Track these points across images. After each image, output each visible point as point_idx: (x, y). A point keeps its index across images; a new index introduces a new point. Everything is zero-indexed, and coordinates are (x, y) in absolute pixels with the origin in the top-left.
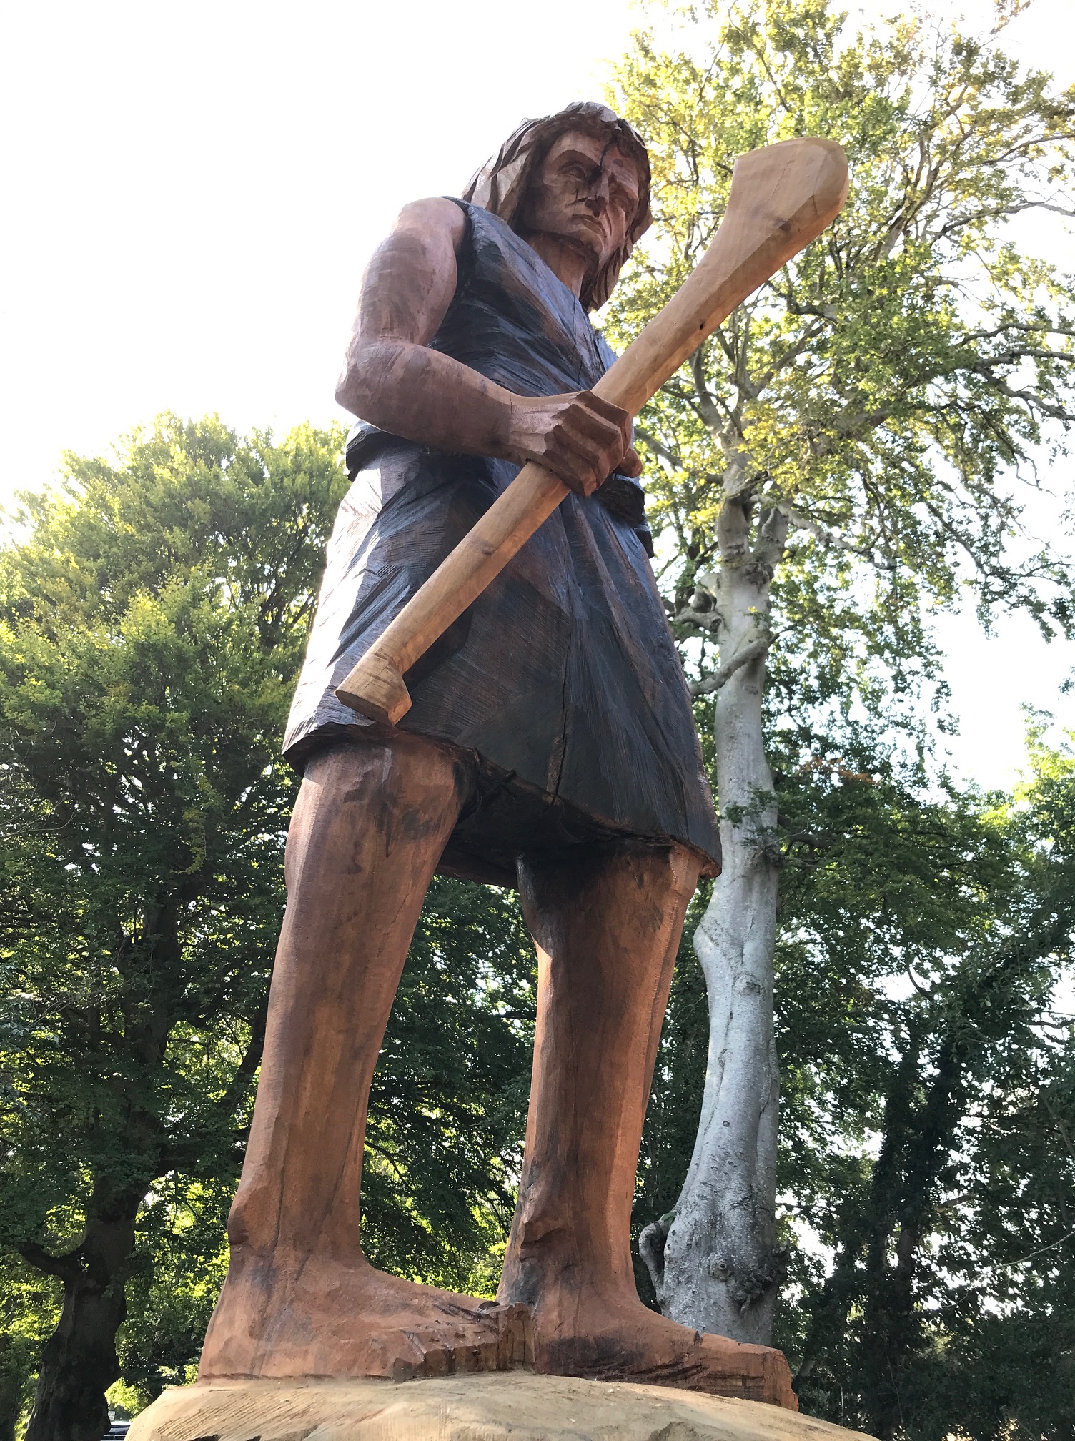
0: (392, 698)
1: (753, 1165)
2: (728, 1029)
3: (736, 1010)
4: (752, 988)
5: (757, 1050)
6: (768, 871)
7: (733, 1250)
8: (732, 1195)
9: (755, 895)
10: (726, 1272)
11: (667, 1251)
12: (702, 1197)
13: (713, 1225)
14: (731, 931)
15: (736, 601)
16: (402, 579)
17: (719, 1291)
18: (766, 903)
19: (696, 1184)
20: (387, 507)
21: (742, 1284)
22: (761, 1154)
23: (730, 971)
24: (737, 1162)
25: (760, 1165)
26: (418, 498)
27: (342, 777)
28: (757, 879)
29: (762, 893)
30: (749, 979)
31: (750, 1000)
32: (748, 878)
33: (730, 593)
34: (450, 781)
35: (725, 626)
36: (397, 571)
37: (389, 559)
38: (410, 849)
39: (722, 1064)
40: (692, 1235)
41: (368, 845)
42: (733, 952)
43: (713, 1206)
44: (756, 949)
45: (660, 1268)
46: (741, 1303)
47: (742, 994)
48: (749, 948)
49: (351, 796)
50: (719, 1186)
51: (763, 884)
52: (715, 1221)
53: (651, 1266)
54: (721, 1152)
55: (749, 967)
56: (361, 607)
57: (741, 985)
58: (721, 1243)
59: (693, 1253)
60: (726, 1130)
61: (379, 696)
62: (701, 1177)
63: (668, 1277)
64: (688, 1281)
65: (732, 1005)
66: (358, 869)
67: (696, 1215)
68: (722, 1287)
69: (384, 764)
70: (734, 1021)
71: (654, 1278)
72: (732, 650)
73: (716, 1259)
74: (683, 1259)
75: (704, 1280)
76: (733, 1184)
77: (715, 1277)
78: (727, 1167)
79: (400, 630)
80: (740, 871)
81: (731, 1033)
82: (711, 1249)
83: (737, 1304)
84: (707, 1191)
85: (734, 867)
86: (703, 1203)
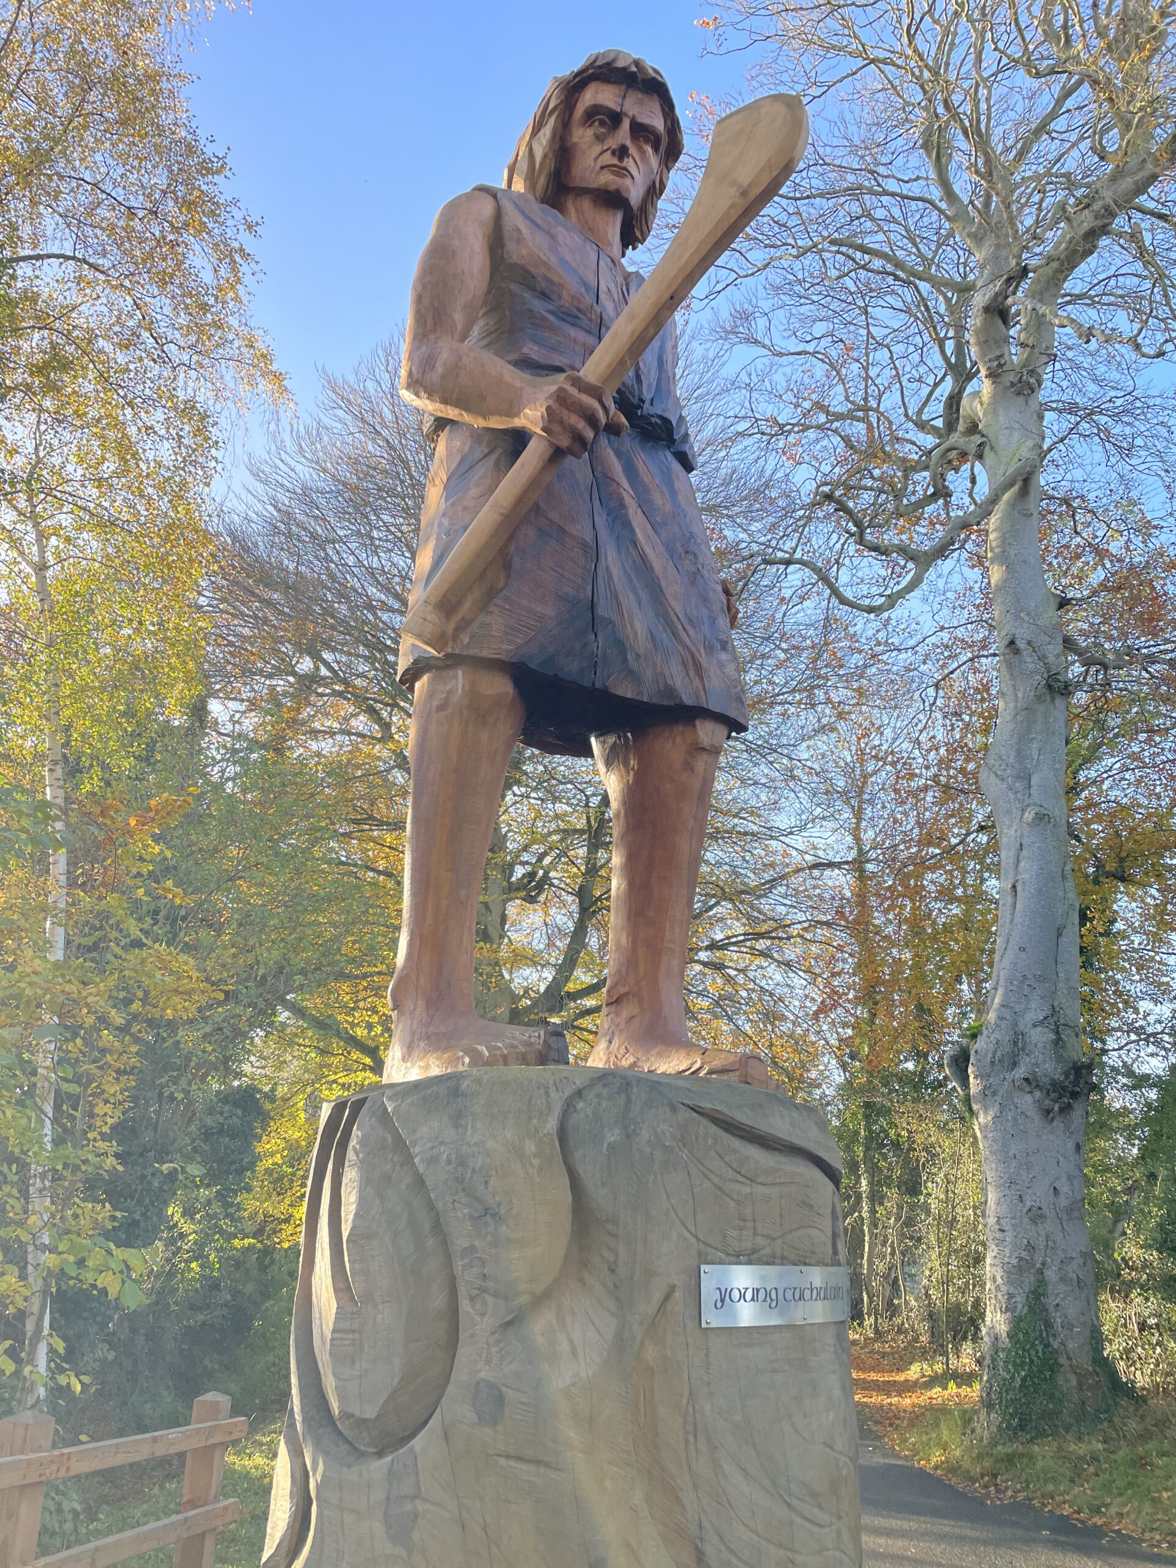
2: (1018, 860)
3: (1026, 841)
4: (1042, 818)
6: (1053, 700)
7: (1036, 1065)
8: (1033, 1014)
10: (1032, 1084)
12: (1003, 1018)
13: (1015, 1043)
14: (1017, 766)
15: (1001, 418)
17: (1025, 1101)
18: (1053, 733)
20: (449, 478)
21: (1048, 1094)
22: (1061, 975)
23: (1017, 804)
24: (1035, 984)
25: (1061, 986)
26: (470, 468)
28: (1042, 709)
30: (1038, 809)
33: (994, 411)
35: (992, 448)
36: (456, 532)
37: (451, 523)
39: (1015, 894)
40: (995, 1053)
43: (1014, 1026)
46: (1048, 1111)
47: (1032, 824)
48: (1036, 779)
49: (441, 708)
50: (1018, 1008)
52: (1017, 1039)
54: (1018, 976)
55: (1036, 797)
56: (436, 564)
57: (1029, 816)
58: (1025, 1059)
59: (997, 1069)
60: (1023, 955)
64: (994, 1094)
65: (1021, 837)
67: (997, 1035)
68: (1028, 1098)
69: (459, 682)
70: (1025, 853)
73: (1021, 1072)
74: (989, 1075)
75: (1010, 1092)
76: (1034, 1005)
77: (1020, 1089)
78: (1026, 989)
81: (1022, 864)
82: (1014, 1065)
83: (1045, 1112)
85: (1017, 701)
86: (1003, 1025)
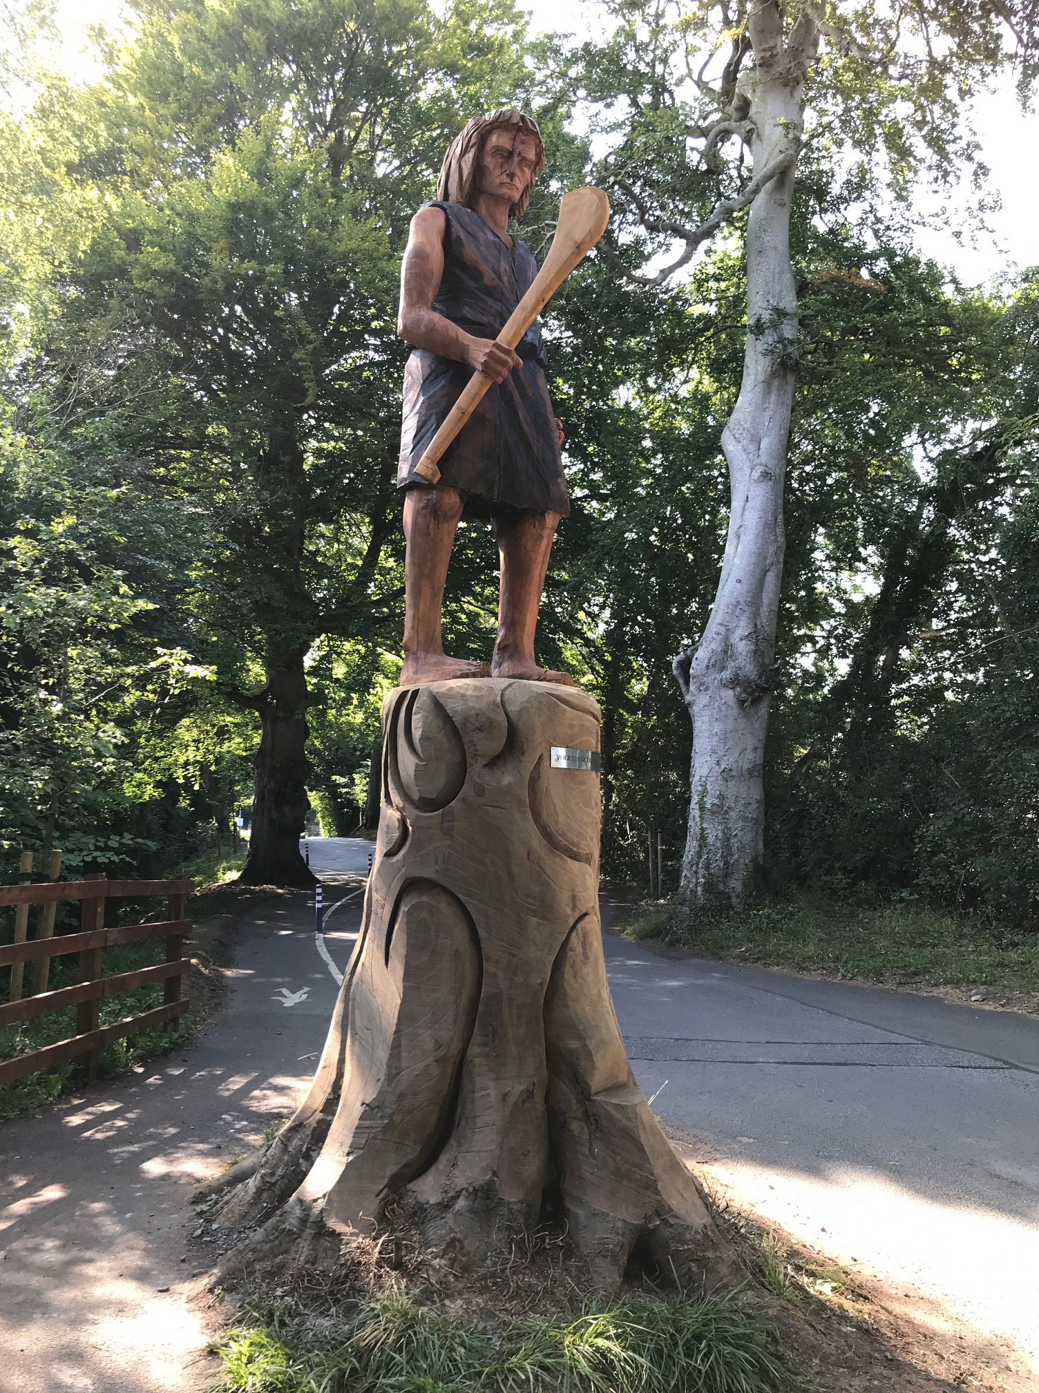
0: (434, 475)
1: (758, 609)
2: (744, 510)
3: (751, 494)
4: (766, 475)
5: (766, 525)
6: (785, 375)
7: (740, 668)
8: (742, 629)
9: (773, 397)
10: (734, 682)
11: (691, 671)
12: (718, 634)
13: (726, 652)
14: (751, 430)
15: (769, 107)
16: (433, 419)
17: (729, 695)
18: (782, 404)
19: (714, 625)
20: (424, 381)
21: (745, 690)
22: (766, 601)
23: (748, 464)
24: (745, 608)
25: (764, 609)
26: (437, 377)
27: (420, 500)
28: (776, 383)
29: (779, 395)
30: (762, 469)
31: (763, 486)
32: (767, 383)
33: (763, 99)
34: (458, 500)
35: (758, 136)
36: (431, 415)
37: (427, 409)
38: (446, 525)
39: (738, 537)
40: (710, 659)
41: (431, 526)
42: (752, 447)
43: (726, 639)
44: (771, 443)
45: (687, 683)
46: (743, 702)
47: (757, 481)
48: (765, 443)
49: (424, 508)
50: (731, 626)
51: (780, 387)
52: (727, 649)
53: (681, 681)
54: (734, 602)
55: (763, 459)
56: (419, 429)
57: (756, 474)
58: (731, 664)
59: (710, 671)
60: (739, 585)
61: (428, 473)
62: (718, 620)
63: (692, 688)
64: (706, 689)
65: (748, 490)
66: (429, 534)
67: (713, 646)
68: (731, 692)
69: (434, 496)
70: (749, 503)
71: (684, 689)
72: (764, 162)
73: (727, 674)
74: (704, 676)
75: (718, 688)
76: (742, 624)
77: (725, 686)
78: (738, 612)
79: (433, 447)
80: (761, 378)
81: (747, 513)
82: (723, 668)
83: (741, 703)
84: (722, 629)
85: (756, 374)
86: (720, 638)
